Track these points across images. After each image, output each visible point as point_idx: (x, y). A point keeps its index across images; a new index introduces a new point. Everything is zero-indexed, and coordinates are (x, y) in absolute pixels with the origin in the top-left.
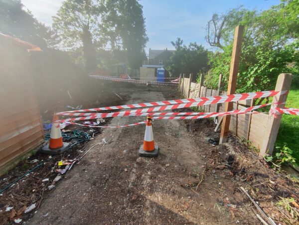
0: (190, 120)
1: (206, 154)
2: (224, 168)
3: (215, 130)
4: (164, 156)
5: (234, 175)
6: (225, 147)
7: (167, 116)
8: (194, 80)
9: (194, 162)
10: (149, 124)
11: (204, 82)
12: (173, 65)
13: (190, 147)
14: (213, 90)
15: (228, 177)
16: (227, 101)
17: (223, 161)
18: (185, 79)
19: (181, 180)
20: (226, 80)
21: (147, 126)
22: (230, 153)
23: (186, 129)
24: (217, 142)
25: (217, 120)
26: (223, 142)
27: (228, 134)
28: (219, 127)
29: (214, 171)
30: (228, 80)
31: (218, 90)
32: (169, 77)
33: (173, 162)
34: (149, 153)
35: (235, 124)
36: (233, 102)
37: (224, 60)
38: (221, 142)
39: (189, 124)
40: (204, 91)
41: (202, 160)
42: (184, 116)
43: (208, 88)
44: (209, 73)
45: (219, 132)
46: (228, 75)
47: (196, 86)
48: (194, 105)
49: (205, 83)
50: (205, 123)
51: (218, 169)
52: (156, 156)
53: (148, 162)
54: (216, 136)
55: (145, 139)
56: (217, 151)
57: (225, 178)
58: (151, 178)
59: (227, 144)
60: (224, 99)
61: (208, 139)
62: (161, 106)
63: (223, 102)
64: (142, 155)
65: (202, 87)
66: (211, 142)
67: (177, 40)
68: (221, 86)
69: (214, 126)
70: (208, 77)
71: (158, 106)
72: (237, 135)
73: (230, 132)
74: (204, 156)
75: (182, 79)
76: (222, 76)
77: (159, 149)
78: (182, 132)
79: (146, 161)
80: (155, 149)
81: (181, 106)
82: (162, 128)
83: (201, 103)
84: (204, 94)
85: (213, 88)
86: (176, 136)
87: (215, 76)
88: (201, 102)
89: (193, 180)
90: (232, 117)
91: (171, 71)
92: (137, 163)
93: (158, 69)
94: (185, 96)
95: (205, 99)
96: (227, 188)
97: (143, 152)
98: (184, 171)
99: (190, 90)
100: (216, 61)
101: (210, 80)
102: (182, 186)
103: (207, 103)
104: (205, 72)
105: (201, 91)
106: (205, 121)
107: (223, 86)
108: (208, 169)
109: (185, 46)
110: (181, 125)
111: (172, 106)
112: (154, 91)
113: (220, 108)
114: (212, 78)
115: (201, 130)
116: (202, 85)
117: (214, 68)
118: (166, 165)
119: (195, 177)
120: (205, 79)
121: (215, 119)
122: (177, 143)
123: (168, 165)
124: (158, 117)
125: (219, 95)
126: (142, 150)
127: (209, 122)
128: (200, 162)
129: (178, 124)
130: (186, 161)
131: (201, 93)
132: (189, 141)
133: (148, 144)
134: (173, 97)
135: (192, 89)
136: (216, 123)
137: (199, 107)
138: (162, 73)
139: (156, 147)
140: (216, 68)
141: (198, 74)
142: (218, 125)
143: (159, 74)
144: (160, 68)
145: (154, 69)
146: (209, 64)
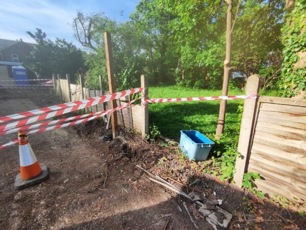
0: (80, 125)
1: (104, 152)
2: (122, 157)
3: (107, 128)
4: (57, 174)
5: (130, 159)
6: (118, 140)
7: (50, 126)
8: (73, 81)
9: (95, 164)
10: (23, 143)
11: (85, 83)
12: (38, 63)
13: (87, 152)
14: (96, 91)
15: (126, 163)
16: (111, 99)
17: (120, 152)
18: (61, 80)
19: (86, 187)
20: (105, 80)
21: (20, 146)
22: (123, 143)
23: (77, 136)
24: (111, 138)
25: (106, 119)
26: (116, 136)
27: (119, 129)
28: (109, 125)
29: (115, 164)
30: (108, 80)
31: (101, 90)
32: (36, 78)
33: (72, 174)
34: (34, 180)
35: (122, 118)
36: (116, 100)
37: (99, 61)
38: (114, 137)
39: (80, 129)
40: (87, 93)
41: (102, 158)
43: (91, 89)
44: (87, 73)
45: (110, 128)
46: (107, 76)
47: (77, 88)
48: (81, 107)
49: (87, 85)
50: (97, 124)
51: (118, 160)
52: (46, 179)
53: (35, 191)
54: (109, 133)
56: (113, 146)
57: (125, 165)
59: (119, 137)
60: (108, 98)
61: (102, 138)
62: (37, 115)
63: (109, 100)
64: (22, 188)
65: (84, 88)
66: (105, 139)
67: (36, 31)
68: (103, 87)
69: (105, 124)
70: (87, 77)
71: (34, 115)
72: (125, 127)
73: (119, 126)
74: (103, 155)
75: (57, 81)
76: (102, 77)
77: (48, 169)
78: (74, 140)
79: (33, 191)
80: (42, 172)
81: (67, 111)
82: (45, 143)
84: (88, 95)
85: (95, 89)
86: (67, 146)
87: (95, 77)
88: (88, 103)
89: (99, 180)
90: (118, 113)
91: (37, 71)
92: (17, 201)
93: (13, 67)
94: (66, 100)
95: (92, 100)
96: (128, 171)
97: (23, 183)
98: (88, 177)
99: (70, 93)
100: (92, 62)
101: (90, 81)
102: (89, 192)
103: (94, 103)
104: (84, 73)
105: (84, 93)
106: (96, 122)
107: (105, 88)
108: (110, 164)
109: (49, 40)
110: (70, 133)
113: (106, 106)
114: (92, 79)
115: (94, 131)
116: (83, 86)
117: (92, 69)
118: (65, 182)
119: (100, 177)
120: (85, 80)
121: (104, 118)
122: (71, 153)
123: (67, 180)
125: (103, 95)
126: (20, 180)
127: (99, 122)
128: (101, 162)
129: (65, 133)
130: (86, 167)
131: (85, 95)
132: (83, 146)
133: (28, 169)
134: (51, 103)
135: (73, 91)
136: (106, 121)
137: (86, 109)
138: (23, 73)
139: (44, 168)
140: (94, 69)
141: (76, 75)
142: (108, 122)
143: (17, 74)
144: (16, 66)
145: (6, 67)
146: (86, 64)
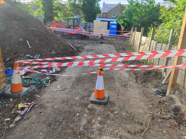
0: (139, 72)
1: (153, 104)
2: (170, 118)
3: (163, 82)
4: (113, 104)
5: (179, 125)
6: (172, 99)
7: (117, 67)
8: (145, 34)
9: (141, 111)
10: (100, 74)
11: (155, 36)
13: (138, 97)
14: (163, 44)
15: (172, 127)
16: (176, 55)
17: (169, 112)
18: (136, 32)
19: (128, 126)
20: (176, 34)
21: (98, 76)
22: (176, 104)
23: (135, 80)
24: (164, 93)
25: (165, 73)
26: (170, 94)
27: (175, 86)
28: (167, 80)
29: (160, 120)
30: (179, 35)
31: (169, 44)
32: (121, 30)
33: (121, 110)
34: (99, 101)
35: (183, 77)
36: (182, 56)
37: (176, 15)
38: (167, 94)
39: (138, 75)
40: (154, 45)
41: (149, 109)
42: (134, 68)
43: (158, 42)
44: (160, 27)
45: (167, 84)
46: (179, 30)
47: (147, 40)
48: (144, 58)
49: (156, 37)
50: (154, 75)
51: (164, 118)
52: (105, 104)
53: (98, 108)
54: (164, 88)
55: (96, 88)
56: (164, 102)
57: (170, 127)
58: (100, 123)
59: (173, 96)
60: (174, 53)
61: (155, 90)
62: (112, 58)
63: (173, 56)
64: (93, 102)
65: (153, 41)
66: (158, 93)
68: (171, 41)
69: (161, 78)
70: (159, 31)
71: (110, 57)
72: (184, 88)
73: (177, 84)
74: (151, 106)
75: (134, 33)
76: (173, 30)
77: (109, 97)
78: (131, 83)
79: (97, 108)
80: (105, 98)
81: (132, 58)
82: (112, 78)
83: (151, 56)
84: (154, 47)
85: (163, 42)
86: (125, 86)
87: (167, 30)
89: (139, 127)
90: (180, 71)
91: (123, 25)
92: (88, 109)
93: (111, 23)
94: (135, 49)
95: (155, 53)
96: (172, 136)
97: (94, 100)
98: (131, 118)
99: (140, 43)
100: (168, 16)
101: (161, 34)
102: (128, 132)
103: (157, 56)
104: (157, 26)
105: (152, 45)
106: (154, 73)
107: (174, 41)
108: (154, 118)
110: (131, 76)
111: (122, 59)
112: (106, 43)
113: (169, 61)
114: (163, 32)
115: (150, 81)
116: (152, 39)
117: (166, 23)
118: (115, 112)
119: (142, 124)
120: (156, 33)
121: (163, 72)
122: (126, 92)
123: (117, 112)
124: (109, 68)
125: (169, 49)
126: (93, 98)
127: (157, 75)
128: (147, 111)
129: (127, 75)
130: (133, 110)
131: (151, 47)
132: (137, 91)
133: (99, 92)
134: (124, 50)
135: (142, 43)
136: (164, 75)
137: (149, 60)
138: (115, 27)
139: (106, 95)
140: (168, 23)
141: (149, 28)
142: (166, 78)
143: (112, 27)
144: (113, 21)
145: (107, 22)
146: (160, 18)
